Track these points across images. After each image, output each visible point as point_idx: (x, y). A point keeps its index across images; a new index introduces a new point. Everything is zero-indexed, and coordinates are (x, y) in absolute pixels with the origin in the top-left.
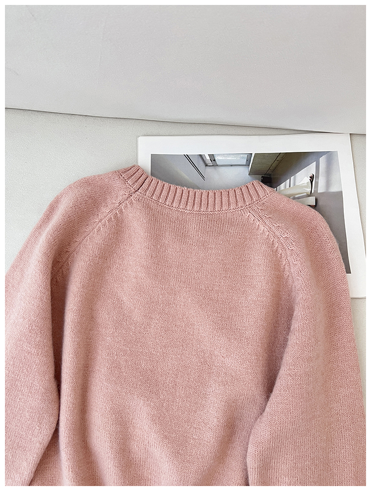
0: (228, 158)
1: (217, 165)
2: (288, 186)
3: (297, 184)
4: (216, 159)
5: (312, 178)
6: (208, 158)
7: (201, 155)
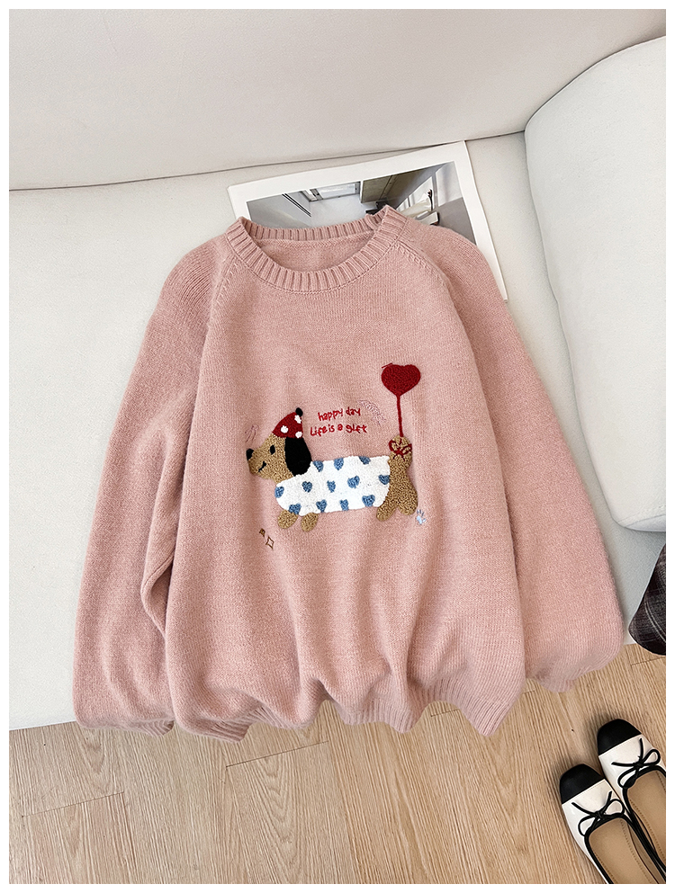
2: (408, 206)
3: (416, 202)
5: (430, 193)
6: (310, 193)
7: (301, 192)
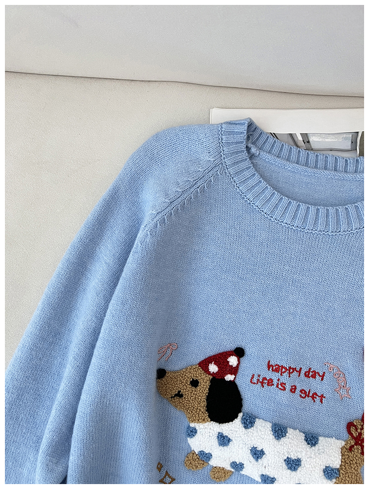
0: (327, 140)
1: (312, 150)
4: (311, 140)
